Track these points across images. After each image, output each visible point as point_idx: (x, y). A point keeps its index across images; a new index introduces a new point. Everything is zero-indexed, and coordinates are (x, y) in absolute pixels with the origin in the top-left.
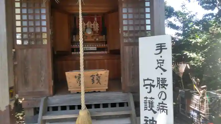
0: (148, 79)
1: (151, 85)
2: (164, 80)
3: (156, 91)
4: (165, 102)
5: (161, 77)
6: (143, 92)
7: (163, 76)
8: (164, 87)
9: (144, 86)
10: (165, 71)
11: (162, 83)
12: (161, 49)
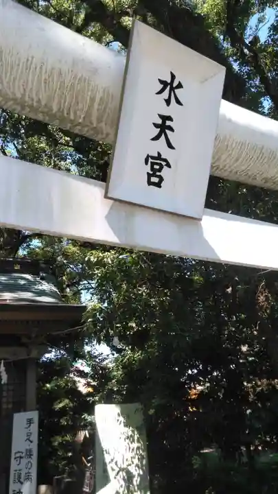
0: (19, 452)
1: (21, 457)
2: (30, 451)
3: (24, 461)
4: (30, 471)
5: (28, 448)
6: (14, 465)
7: (30, 447)
8: (30, 457)
9: (15, 458)
10: (31, 442)
11: (29, 453)
12: (30, 423)
